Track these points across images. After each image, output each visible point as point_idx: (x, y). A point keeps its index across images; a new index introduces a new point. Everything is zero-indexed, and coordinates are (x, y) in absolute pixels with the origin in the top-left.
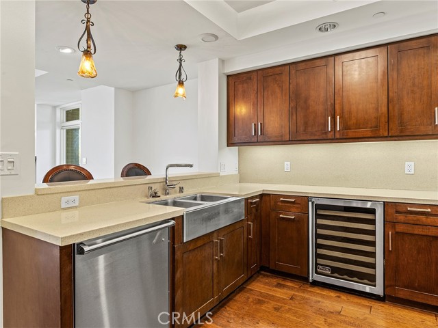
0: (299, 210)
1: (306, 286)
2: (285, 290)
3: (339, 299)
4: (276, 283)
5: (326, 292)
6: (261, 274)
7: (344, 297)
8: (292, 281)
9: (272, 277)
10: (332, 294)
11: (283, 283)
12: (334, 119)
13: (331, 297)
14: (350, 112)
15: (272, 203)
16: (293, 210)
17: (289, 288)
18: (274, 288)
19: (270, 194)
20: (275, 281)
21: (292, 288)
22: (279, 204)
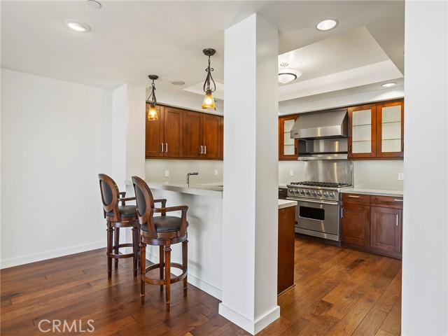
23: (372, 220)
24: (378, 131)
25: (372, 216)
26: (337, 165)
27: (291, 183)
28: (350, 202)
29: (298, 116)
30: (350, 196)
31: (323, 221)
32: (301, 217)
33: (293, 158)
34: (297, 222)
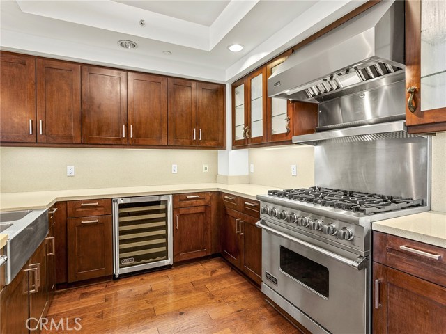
0: (103, 213)
1: (111, 283)
2: (94, 296)
3: (144, 281)
4: (79, 295)
5: (130, 280)
6: (56, 294)
7: (146, 277)
8: (94, 286)
9: (70, 292)
10: (137, 279)
11: (86, 291)
12: (127, 127)
13: (137, 282)
14: (140, 123)
15: (70, 210)
16: (95, 213)
17: (96, 292)
18: (81, 300)
19: (66, 202)
20: (76, 293)
21: (100, 291)
22: (78, 210)
27: (269, 192)
28: (404, 266)
29: (293, 51)
30: (403, 247)
31: (325, 298)
32: (283, 272)
33: (285, 139)
34: (276, 280)
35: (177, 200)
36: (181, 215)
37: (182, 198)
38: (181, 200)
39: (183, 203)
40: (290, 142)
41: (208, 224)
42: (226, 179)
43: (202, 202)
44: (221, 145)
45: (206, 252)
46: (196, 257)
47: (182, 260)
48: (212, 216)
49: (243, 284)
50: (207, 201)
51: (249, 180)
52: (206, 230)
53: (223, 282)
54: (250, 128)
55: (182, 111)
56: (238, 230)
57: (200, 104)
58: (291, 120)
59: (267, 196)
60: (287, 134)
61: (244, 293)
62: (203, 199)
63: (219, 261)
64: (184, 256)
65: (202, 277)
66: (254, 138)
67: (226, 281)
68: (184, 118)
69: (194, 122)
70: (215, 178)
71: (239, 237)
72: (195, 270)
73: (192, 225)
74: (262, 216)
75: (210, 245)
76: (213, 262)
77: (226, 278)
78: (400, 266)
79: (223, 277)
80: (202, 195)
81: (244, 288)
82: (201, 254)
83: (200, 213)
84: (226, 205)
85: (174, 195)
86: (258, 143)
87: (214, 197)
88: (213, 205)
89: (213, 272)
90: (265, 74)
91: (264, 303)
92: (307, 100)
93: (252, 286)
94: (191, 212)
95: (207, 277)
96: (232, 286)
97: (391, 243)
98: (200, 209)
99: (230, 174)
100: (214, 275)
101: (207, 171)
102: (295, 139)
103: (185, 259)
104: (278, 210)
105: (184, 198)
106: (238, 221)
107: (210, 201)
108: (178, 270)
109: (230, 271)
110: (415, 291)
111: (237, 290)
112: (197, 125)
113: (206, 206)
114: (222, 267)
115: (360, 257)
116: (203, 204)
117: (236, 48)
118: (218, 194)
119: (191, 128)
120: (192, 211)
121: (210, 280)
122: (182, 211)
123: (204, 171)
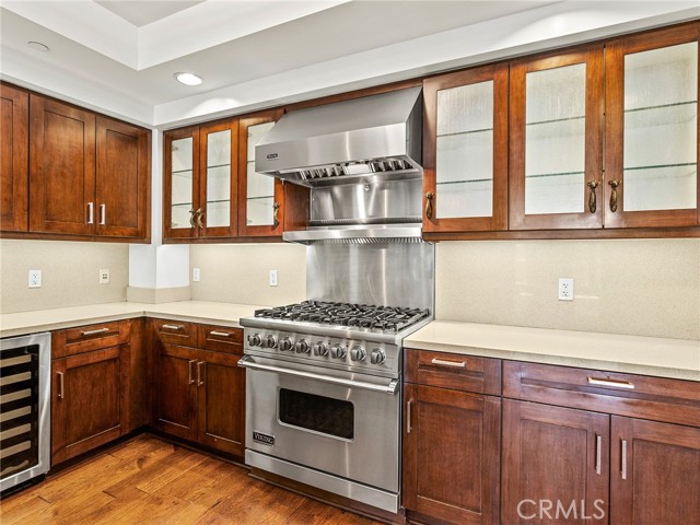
23: (506, 445)
24: (515, 148)
25: (506, 434)
26: (388, 255)
27: (257, 313)
28: (435, 380)
29: (285, 112)
30: (434, 361)
31: (348, 440)
32: (285, 424)
33: (271, 234)
34: (272, 439)
35: (60, 341)
36: (68, 370)
37: (72, 336)
38: (69, 341)
39: (74, 347)
40: (279, 239)
41: (125, 377)
42: (150, 294)
43: (113, 340)
44: (142, 236)
45: (121, 429)
46: (99, 444)
47: (72, 456)
48: (132, 362)
49: (206, 464)
50: (124, 336)
51: (191, 294)
52: (120, 389)
53: (168, 471)
54: (205, 211)
55: (64, 165)
56: (194, 377)
57: (102, 158)
58: (281, 209)
59: (254, 318)
60: (273, 227)
61: (212, 477)
62: (114, 333)
63: (145, 439)
64: (75, 449)
65: (122, 475)
66: (213, 229)
67: (171, 468)
68: (68, 181)
69: (89, 189)
70: (124, 294)
71: (194, 390)
72: (101, 469)
73: (93, 385)
74: (249, 349)
75: (128, 414)
76: (134, 444)
77: (170, 464)
78: (430, 381)
79: (163, 464)
80: (115, 326)
81: (208, 470)
82: (109, 435)
83: (110, 361)
84: (164, 340)
85: (54, 333)
86: (219, 236)
87: (136, 329)
88: (135, 343)
89: (141, 461)
90: (235, 133)
91: (250, 480)
92: (300, 183)
93: (219, 463)
94: (91, 361)
95: (133, 472)
96: (188, 471)
97: (422, 358)
98: (110, 354)
99: (159, 286)
100: (145, 466)
101: (107, 280)
102: (287, 235)
103: (77, 454)
104: (262, 335)
105: (77, 335)
106: (194, 364)
107: (129, 336)
108: (60, 480)
109: (172, 451)
110: (443, 403)
111: (198, 476)
112: (96, 195)
113: (122, 346)
114: (154, 450)
115: (394, 380)
116: (116, 343)
117: (188, 79)
118: (144, 321)
119: (84, 200)
120: (93, 358)
121: (142, 476)
122: (72, 362)
123: (102, 281)
